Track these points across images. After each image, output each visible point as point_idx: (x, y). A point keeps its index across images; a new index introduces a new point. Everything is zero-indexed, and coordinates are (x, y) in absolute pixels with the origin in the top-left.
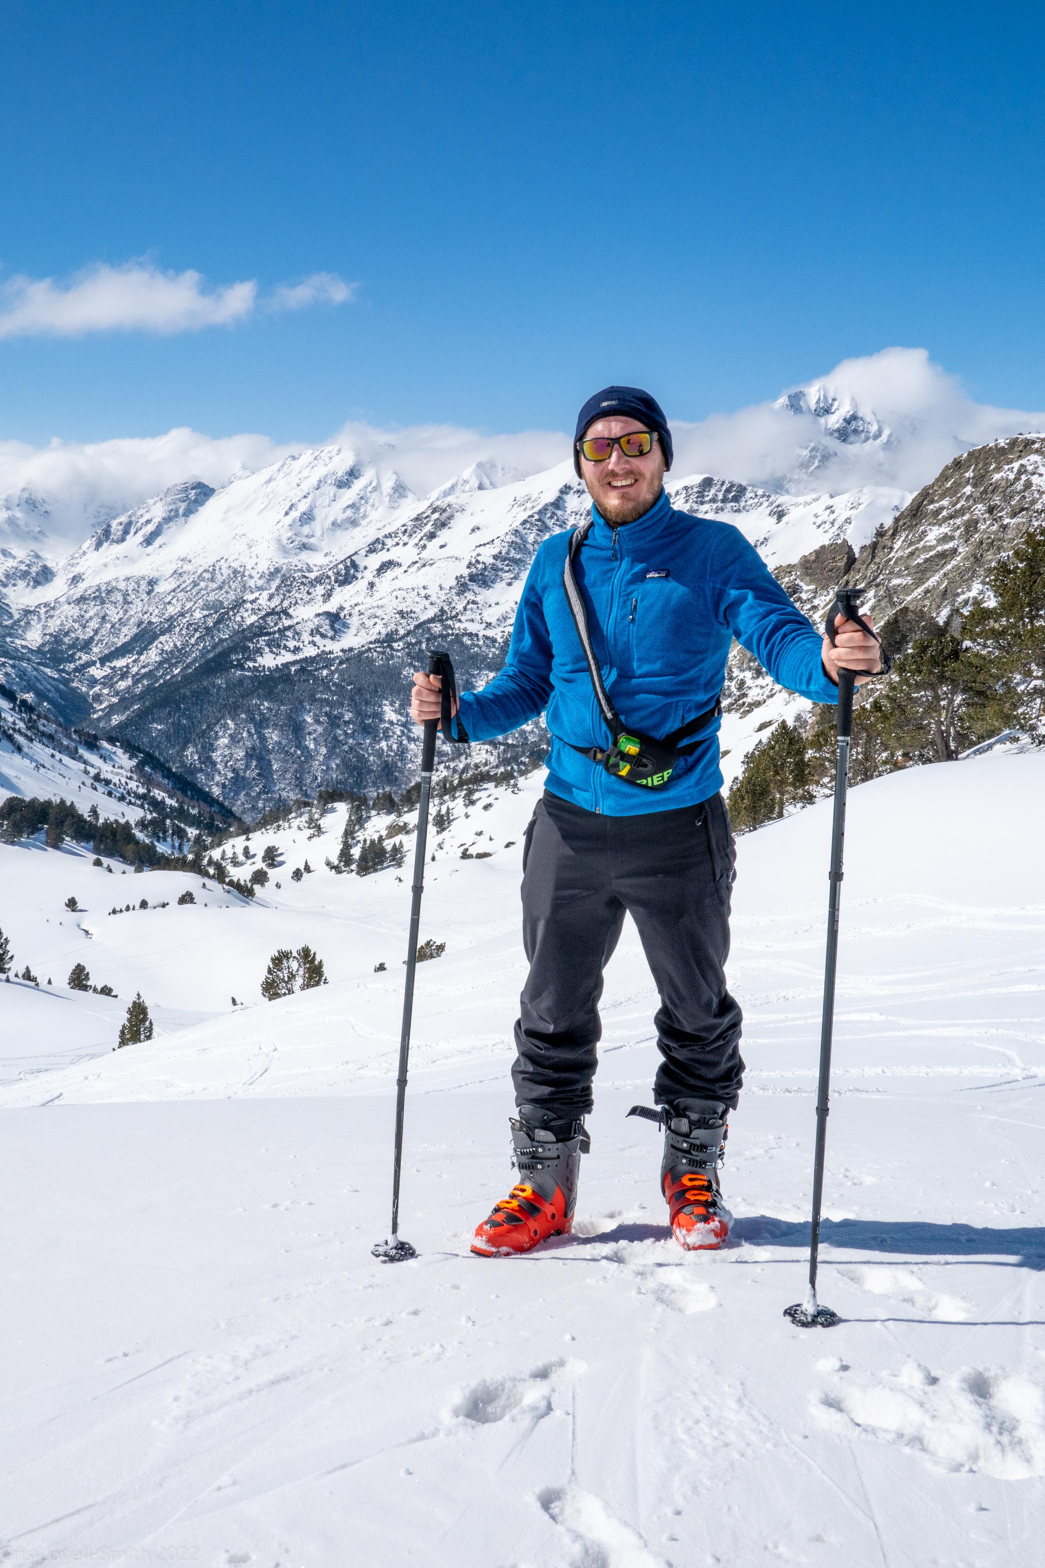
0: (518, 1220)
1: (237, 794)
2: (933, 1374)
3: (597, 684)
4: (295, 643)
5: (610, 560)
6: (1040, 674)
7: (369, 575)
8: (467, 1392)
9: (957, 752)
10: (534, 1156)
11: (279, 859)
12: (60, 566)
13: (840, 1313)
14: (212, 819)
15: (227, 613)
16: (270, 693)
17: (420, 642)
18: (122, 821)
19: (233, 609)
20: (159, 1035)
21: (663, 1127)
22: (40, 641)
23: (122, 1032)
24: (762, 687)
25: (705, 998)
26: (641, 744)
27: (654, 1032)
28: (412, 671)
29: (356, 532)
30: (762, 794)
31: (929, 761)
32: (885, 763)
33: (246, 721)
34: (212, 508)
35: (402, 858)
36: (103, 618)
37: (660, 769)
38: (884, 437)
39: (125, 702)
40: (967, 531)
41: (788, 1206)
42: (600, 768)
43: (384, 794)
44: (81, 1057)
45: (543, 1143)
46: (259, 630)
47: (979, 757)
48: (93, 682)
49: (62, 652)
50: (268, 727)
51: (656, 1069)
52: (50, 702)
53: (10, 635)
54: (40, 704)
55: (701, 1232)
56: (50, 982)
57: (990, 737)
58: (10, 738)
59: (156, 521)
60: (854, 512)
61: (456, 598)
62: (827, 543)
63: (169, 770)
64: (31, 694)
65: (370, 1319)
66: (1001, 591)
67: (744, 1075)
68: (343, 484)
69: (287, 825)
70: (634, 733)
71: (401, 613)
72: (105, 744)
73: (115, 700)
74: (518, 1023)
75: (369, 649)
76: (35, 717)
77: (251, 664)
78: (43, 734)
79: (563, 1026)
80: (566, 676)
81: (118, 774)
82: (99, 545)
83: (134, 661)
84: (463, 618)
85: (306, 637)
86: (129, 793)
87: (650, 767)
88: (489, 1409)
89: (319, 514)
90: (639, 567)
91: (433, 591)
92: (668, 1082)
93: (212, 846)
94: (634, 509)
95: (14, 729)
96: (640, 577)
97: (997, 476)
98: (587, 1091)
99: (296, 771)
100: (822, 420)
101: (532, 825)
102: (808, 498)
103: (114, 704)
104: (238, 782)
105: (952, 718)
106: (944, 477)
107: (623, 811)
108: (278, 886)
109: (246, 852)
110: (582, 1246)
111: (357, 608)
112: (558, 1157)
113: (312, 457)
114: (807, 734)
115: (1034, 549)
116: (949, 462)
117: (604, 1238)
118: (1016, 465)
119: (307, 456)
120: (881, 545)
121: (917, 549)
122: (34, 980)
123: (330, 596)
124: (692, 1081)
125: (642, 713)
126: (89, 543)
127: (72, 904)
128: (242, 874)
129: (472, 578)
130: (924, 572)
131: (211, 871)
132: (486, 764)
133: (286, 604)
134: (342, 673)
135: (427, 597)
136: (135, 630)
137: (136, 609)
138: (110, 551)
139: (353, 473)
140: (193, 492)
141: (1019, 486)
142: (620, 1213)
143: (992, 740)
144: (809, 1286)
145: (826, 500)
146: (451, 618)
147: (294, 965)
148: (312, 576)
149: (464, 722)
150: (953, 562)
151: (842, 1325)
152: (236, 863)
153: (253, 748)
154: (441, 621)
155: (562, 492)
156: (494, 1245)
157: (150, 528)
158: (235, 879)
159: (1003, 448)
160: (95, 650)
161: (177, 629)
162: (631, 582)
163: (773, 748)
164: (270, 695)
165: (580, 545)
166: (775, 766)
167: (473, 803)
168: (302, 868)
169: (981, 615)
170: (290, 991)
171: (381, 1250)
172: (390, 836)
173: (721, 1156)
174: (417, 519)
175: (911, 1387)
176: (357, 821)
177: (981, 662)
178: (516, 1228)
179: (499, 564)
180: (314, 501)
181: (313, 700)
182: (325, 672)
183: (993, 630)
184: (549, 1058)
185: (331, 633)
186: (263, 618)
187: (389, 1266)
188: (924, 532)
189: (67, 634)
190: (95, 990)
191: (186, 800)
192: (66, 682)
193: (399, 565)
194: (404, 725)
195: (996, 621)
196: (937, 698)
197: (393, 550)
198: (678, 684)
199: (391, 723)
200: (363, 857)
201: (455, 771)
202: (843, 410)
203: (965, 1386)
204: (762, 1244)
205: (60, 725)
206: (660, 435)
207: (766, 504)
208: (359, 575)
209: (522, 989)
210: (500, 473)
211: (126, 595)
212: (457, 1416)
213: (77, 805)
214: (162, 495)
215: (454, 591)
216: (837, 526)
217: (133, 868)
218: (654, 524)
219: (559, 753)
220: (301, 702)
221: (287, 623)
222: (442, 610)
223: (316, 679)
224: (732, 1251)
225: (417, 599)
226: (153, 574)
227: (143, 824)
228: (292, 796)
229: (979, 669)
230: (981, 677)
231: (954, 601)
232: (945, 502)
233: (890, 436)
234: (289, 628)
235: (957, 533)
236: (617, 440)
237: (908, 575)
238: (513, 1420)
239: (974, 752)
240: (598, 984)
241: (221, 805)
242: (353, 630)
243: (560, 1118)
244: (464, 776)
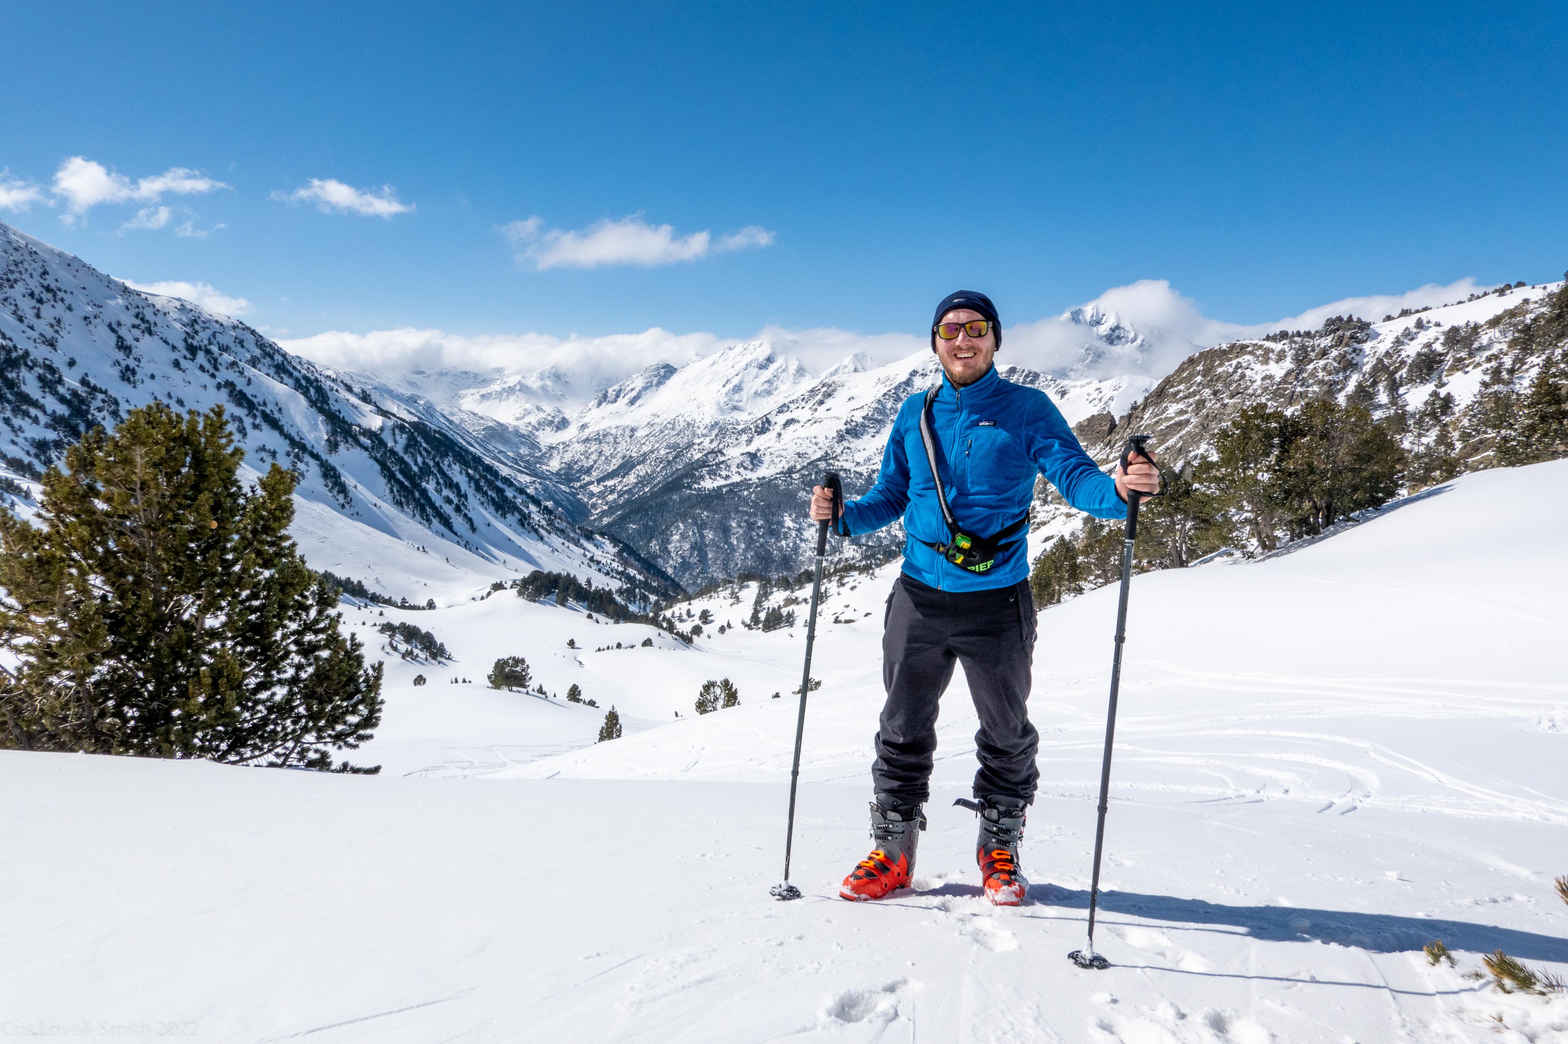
0: (873, 875)
1: (684, 573)
2: (1183, 1011)
3: (941, 498)
4: (726, 473)
5: (954, 411)
6: (1250, 509)
7: (778, 428)
8: (837, 998)
9: (1187, 562)
10: (886, 830)
11: (710, 618)
12: (574, 417)
13: (1110, 960)
14: (666, 589)
15: (682, 451)
16: (708, 506)
17: (811, 474)
18: (607, 589)
19: (686, 449)
20: (626, 735)
21: (979, 815)
22: (558, 467)
23: (601, 732)
24: (1047, 512)
25: (1012, 725)
26: (972, 541)
27: (975, 747)
28: (805, 494)
29: (771, 399)
30: (1046, 586)
31: (1167, 567)
32: (1135, 567)
33: (691, 524)
34: (675, 381)
35: (793, 621)
36: (600, 453)
37: (984, 560)
38: (1139, 341)
39: (612, 509)
40: (1197, 407)
41: (1068, 878)
42: (942, 557)
43: (783, 577)
44: (573, 747)
45: (893, 822)
46: (703, 463)
47: (1203, 566)
48: (592, 495)
49: (572, 475)
50: (706, 529)
51: (975, 773)
52: (563, 507)
53: (539, 463)
54: (557, 509)
55: (1005, 893)
56: (555, 696)
57: (1211, 552)
58: (536, 531)
59: (637, 389)
60: (1116, 392)
61: (836, 445)
62: (1096, 413)
63: (639, 555)
64: (551, 502)
65: (769, 940)
66: (1221, 449)
67: (1039, 782)
68: (762, 367)
69: (716, 595)
70: (968, 534)
71: (798, 454)
72: (598, 537)
73: (606, 508)
74: (878, 735)
75: (776, 478)
76: (553, 518)
77: (696, 486)
78: (558, 529)
79: (910, 739)
80: (919, 492)
81: (605, 557)
82: (599, 404)
83: (619, 482)
84: (841, 459)
85: (734, 469)
86: (612, 570)
87: (978, 558)
88: (853, 1012)
89: (746, 386)
90: (975, 417)
91: (821, 440)
92: (983, 783)
93: (666, 608)
94: (973, 374)
95: (539, 526)
96: (975, 424)
97: (1220, 370)
98: (924, 786)
99: (724, 559)
100: (1095, 329)
101: (892, 596)
102: (1083, 382)
103: (605, 511)
104: (685, 565)
105: (1184, 538)
106: (1181, 369)
107: (957, 588)
108: (709, 637)
109: (689, 613)
110: (918, 897)
111: (769, 450)
112: (903, 832)
113: (742, 349)
114: (1079, 545)
115: (1247, 420)
116: (1185, 359)
117: (935, 892)
118: (1234, 362)
119: (739, 348)
120: (1134, 415)
121: (1160, 419)
122: (545, 693)
123: (751, 441)
124: (1002, 784)
125: (973, 520)
126: (593, 403)
127: (572, 643)
128: (685, 627)
129: (848, 432)
130: (1165, 435)
131: (665, 625)
132: (853, 559)
133: (721, 446)
134: (757, 493)
135: (816, 444)
136: (621, 461)
137: (622, 448)
138: (607, 408)
139: (770, 360)
140: (663, 370)
141: (1236, 377)
142: (946, 875)
143: (1213, 554)
144: (1088, 938)
145: (1096, 384)
146: (833, 458)
147: (718, 691)
148: (740, 428)
149: (847, 522)
150: (1187, 429)
151: (1111, 968)
152: (681, 620)
153: (696, 543)
154: (826, 460)
155: (911, 375)
156: (856, 892)
157: (634, 394)
158: (680, 631)
159: (1225, 350)
160: (594, 474)
161: (649, 461)
162: (970, 427)
163: (1054, 554)
164: (708, 507)
165: (932, 401)
166: (1056, 567)
167: (843, 585)
168: (725, 625)
169: (1206, 465)
170: (715, 709)
171: (777, 891)
172: (786, 605)
173: (1020, 838)
174: (811, 391)
175: (1166, 1020)
176: (764, 595)
177: (1207, 499)
178: (872, 882)
179: (866, 422)
180: (743, 378)
181: (737, 511)
182: (746, 493)
183: (1215, 477)
184: (899, 761)
185: (750, 467)
186: (706, 455)
187: (782, 902)
188: (1166, 407)
189: (576, 463)
190: (584, 702)
191: (650, 576)
192: (574, 495)
193: (799, 422)
194: (798, 530)
195: (1218, 471)
196: (1174, 523)
197: (795, 412)
198: (1000, 500)
199: (789, 528)
200: (767, 619)
201: (831, 562)
202: (1109, 322)
203: (1207, 1022)
204: (1050, 905)
205: (569, 523)
206: (994, 324)
207: (1053, 386)
208: (771, 428)
209: (882, 710)
210: (869, 361)
211: (616, 438)
212: (830, 1016)
213: (578, 577)
214: (642, 372)
215: (835, 440)
216: (1103, 401)
217: (613, 621)
218: (985, 387)
219: (912, 546)
220: (729, 513)
221: (722, 459)
222: (826, 453)
223: (739, 497)
224: (1028, 908)
225: (810, 445)
226: (634, 425)
227: (620, 591)
228: (721, 576)
229: (1205, 504)
230: (1206, 510)
231: (1187, 456)
232: (1182, 387)
233: (1143, 341)
234: (723, 462)
235: (1190, 409)
236: (963, 325)
237: (1154, 437)
238: (870, 1021)
239: (1200, 562)
240: (935, 710)
241: (673, 580)
242: (765, 465)
243: (905, 804)
244: (838, 567)
